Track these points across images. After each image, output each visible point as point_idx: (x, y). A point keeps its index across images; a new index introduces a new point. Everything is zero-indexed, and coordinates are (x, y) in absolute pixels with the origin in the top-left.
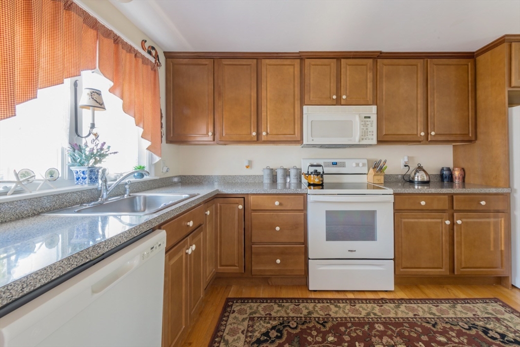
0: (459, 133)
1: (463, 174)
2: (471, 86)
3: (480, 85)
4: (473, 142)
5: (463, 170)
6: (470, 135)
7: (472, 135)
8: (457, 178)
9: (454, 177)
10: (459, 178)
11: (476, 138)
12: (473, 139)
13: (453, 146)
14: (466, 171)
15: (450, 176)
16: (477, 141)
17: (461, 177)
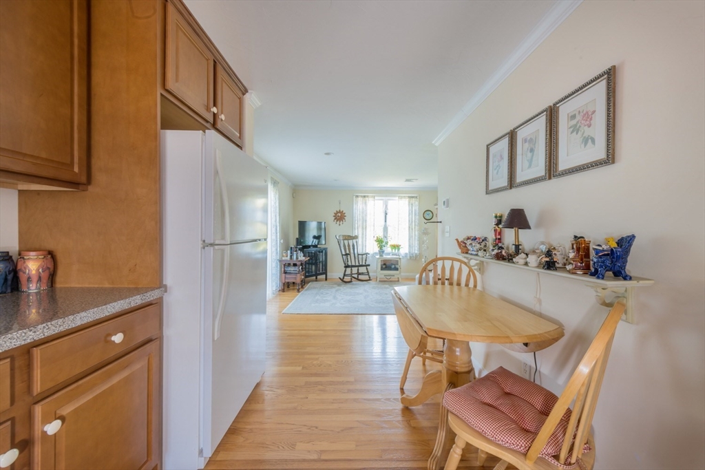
0: (44, 155)
1: (51, 266)
2: (80, 47)
3: (99, 57)
4: (81, 187)
5: (51, 255)
6: (76, 169)
7: (79, 168)
8: (35, 279)
9: (23, 278)
10: (40, 279)
11: (89, 180)
12: (83, 179)
13: (19, 191)
14: (60, 257)
15: (10, 277)
16: (90, 188)
17: (45, 276)
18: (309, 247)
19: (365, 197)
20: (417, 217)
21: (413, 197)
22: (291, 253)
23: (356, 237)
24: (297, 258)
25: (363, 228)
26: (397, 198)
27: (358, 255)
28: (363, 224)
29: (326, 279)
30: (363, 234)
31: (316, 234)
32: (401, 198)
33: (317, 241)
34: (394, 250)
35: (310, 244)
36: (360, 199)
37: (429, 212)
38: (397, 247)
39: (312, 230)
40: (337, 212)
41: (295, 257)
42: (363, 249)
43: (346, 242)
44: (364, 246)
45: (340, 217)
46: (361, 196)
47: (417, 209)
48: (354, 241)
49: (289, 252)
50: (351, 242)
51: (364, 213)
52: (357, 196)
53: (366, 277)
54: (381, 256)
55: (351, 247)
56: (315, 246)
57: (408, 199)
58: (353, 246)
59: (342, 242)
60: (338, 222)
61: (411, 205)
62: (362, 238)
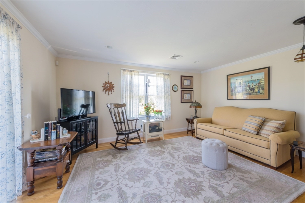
18: (77, 117)
19: (131, 71)
20: (169, 89)
21: (166, 75)
22: (47, 132)
23: (124, 105)
24: (58, 138)
25: (130, 97)
26: (156, 75)
27: (128, 120)
28: (130, 94)
29: (97, 147)
30: (130, 102)
31: (83, 102)
32: (158, 74)
33: (85, 109)
34: (157, 115)
35: (77, 114)
36: (127, 72)
37: (176, 86)
38: (160, 112)
39: (79, 99)
40: (106, 83)
41: (53, 137)
42: (130, 115)
43: (116, 110)
44: (131, 112)
45: (109, 87)
46: (129, 71)
47: (169, 84)
48: (123, 108)
49: (43, 131)
50: (120, 109)
51: (131, 84)
52: (124, 70)
53: (137, 141)
54: (148, 120)
55: (121, 114)
56: (84, 116)
57: (163, 76)
58: (122, 112)
59: (112, 110)
60: (107, 92)
61: (165, 81)
62: (130, 105)
